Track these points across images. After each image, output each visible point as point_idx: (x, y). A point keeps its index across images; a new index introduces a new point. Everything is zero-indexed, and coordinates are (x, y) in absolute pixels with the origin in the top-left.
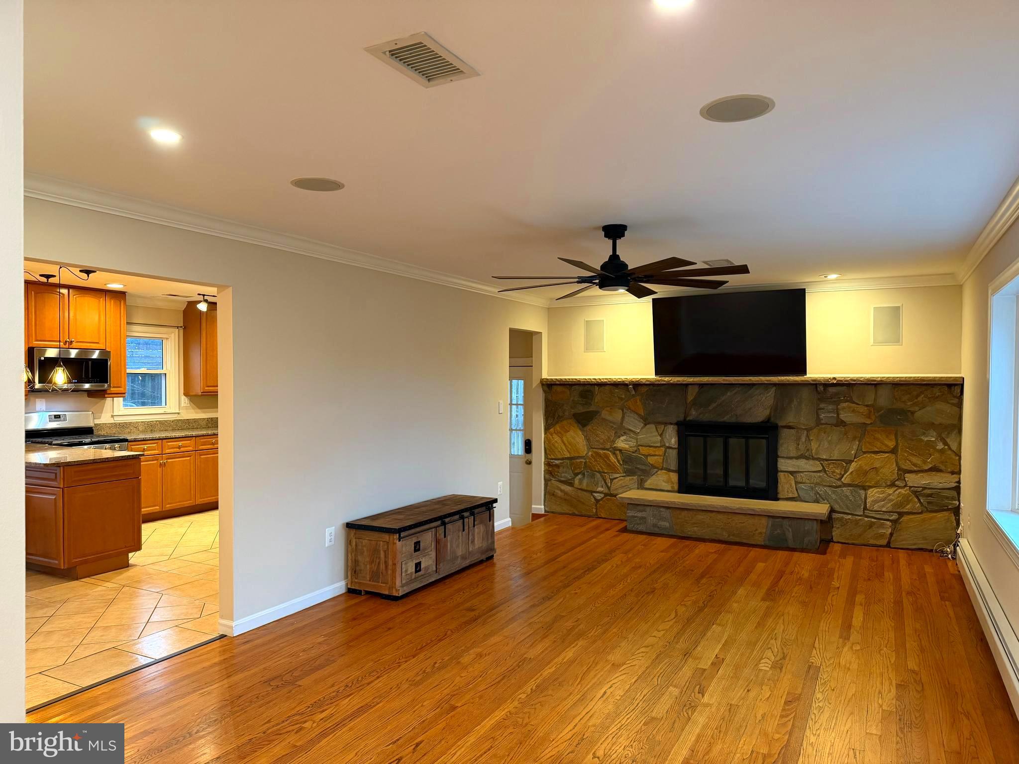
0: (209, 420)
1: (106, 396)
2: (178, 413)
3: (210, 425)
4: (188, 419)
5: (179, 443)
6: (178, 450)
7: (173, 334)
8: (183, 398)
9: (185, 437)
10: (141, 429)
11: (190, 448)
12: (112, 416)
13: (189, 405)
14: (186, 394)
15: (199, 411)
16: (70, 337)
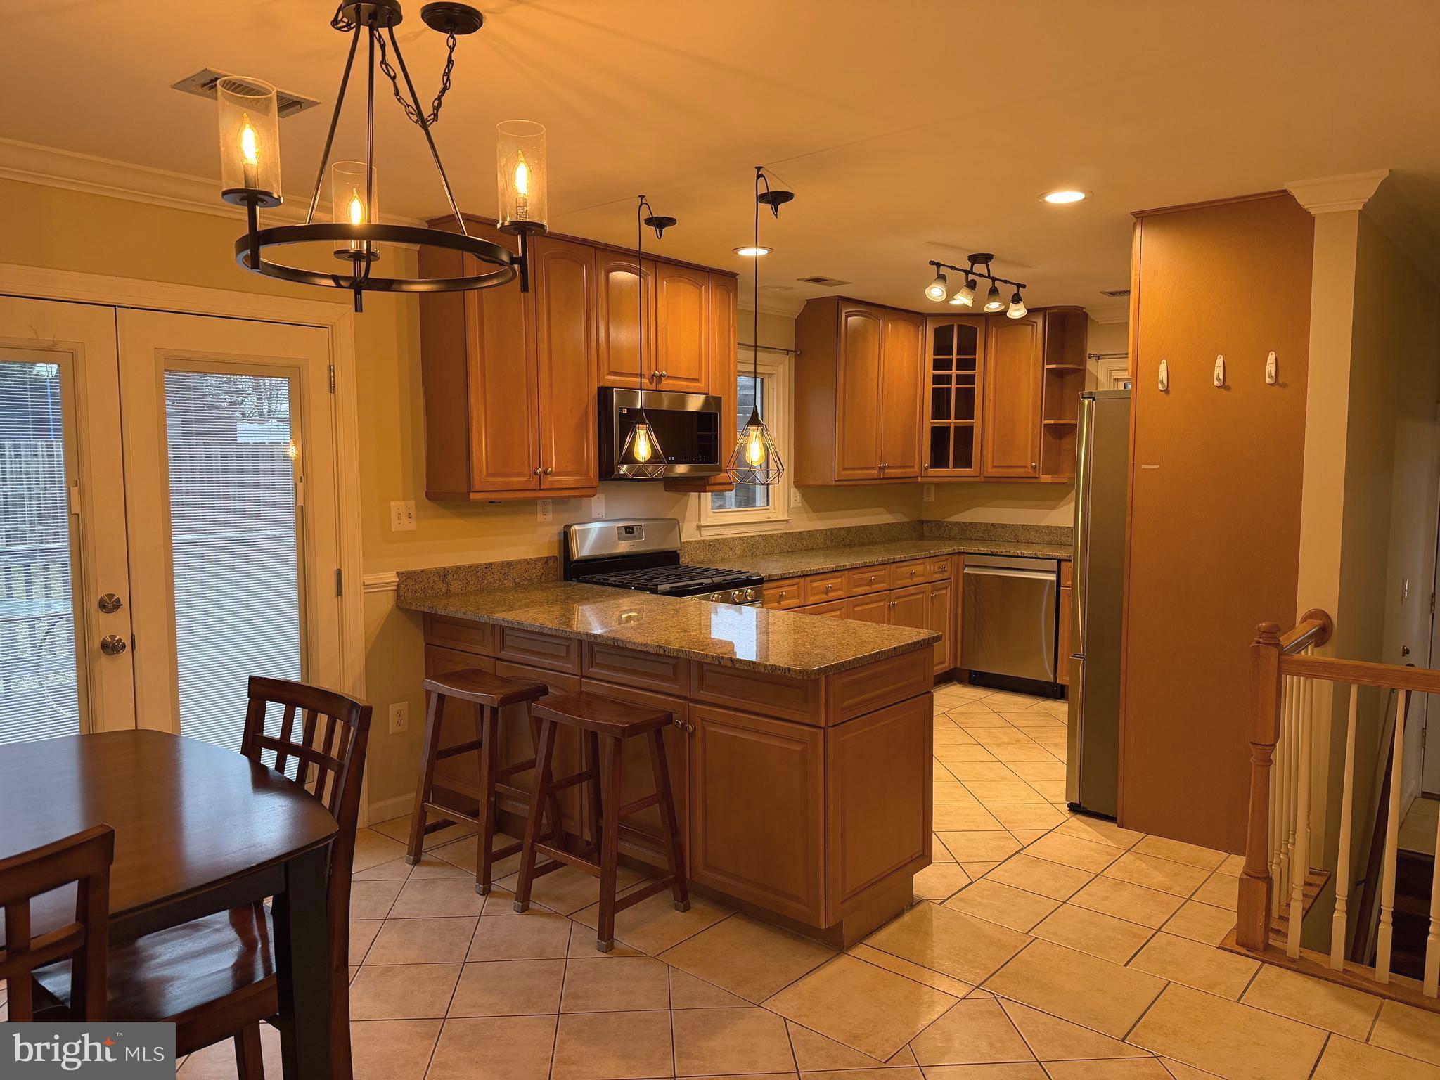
0: (828, 533)
1: (708, 488)
2: (787, 521)
3: (829, 543)
4: (800, 533)
5: (826, 582)
6: (824, 597)
7: (782, 366)
8: (793, 490)
9: (836, 571)
10: (738, 553)
11: (840, 593)
12: (699, 527)
13: (800, 505)
14: (798, 485)
15: (813, 515)
16: (659, 367)
